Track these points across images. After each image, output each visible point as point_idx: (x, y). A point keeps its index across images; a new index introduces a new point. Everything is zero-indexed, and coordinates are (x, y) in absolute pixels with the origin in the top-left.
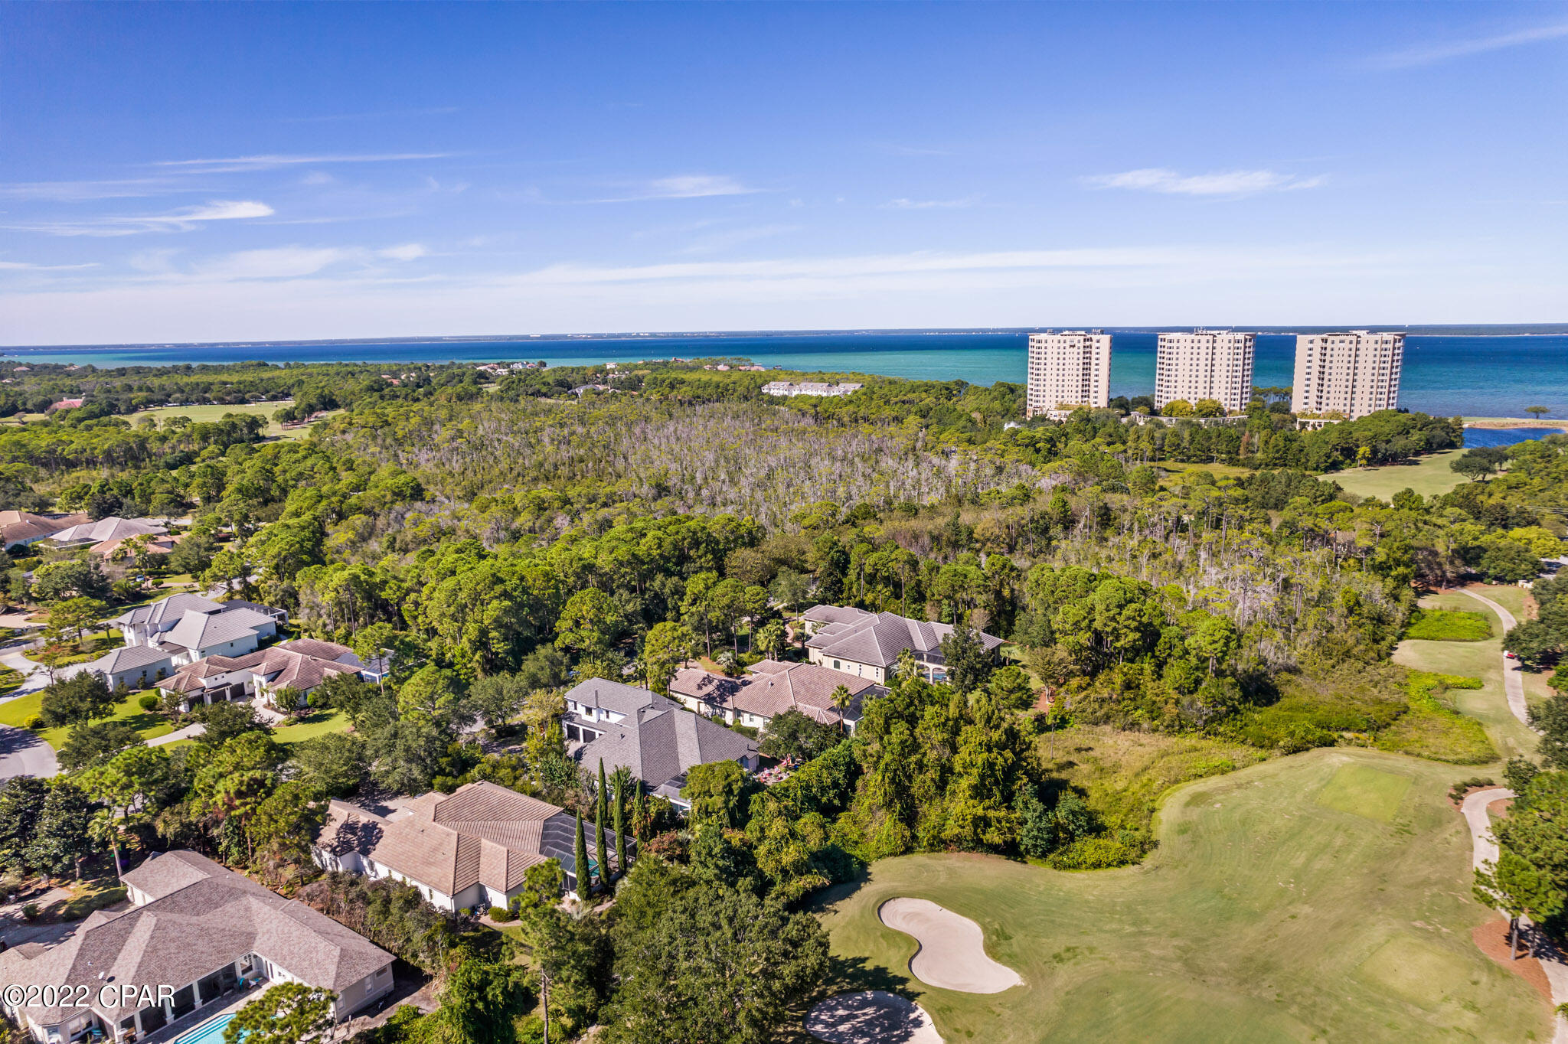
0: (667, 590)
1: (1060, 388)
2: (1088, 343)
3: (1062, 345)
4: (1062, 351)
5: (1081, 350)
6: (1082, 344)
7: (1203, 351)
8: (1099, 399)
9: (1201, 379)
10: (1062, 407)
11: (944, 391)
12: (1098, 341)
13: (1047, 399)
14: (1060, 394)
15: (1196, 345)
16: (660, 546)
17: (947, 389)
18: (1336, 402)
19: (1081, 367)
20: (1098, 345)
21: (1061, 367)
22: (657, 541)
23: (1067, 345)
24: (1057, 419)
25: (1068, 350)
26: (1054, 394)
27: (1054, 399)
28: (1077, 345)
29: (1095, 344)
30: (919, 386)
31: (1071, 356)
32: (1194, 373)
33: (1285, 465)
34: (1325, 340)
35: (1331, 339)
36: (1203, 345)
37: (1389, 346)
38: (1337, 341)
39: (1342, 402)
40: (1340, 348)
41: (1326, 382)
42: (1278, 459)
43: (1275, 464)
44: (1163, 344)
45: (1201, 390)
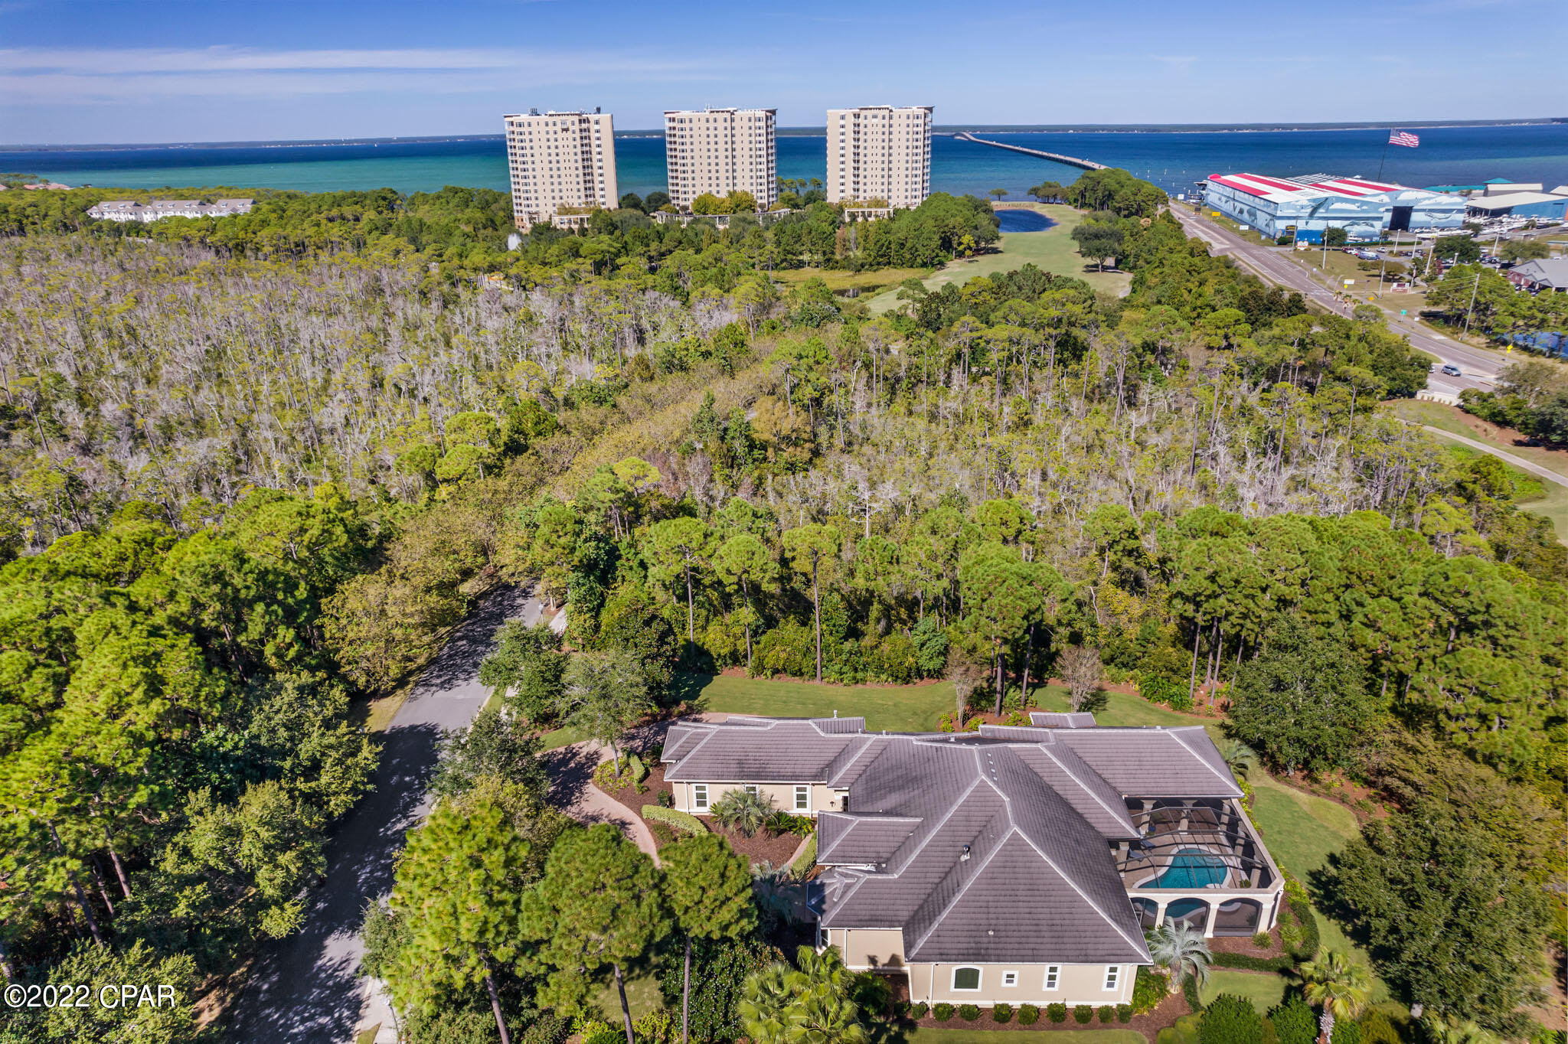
0: (248, 849)
1: (556, 187)
2: (584, 126)
3: (551, 128)
4: (552, 136)
5: (578, 135)
6: (577, 127)
7: (721, 132)
8: (608, 198)
9: (722, 168)
10: (565, 210)
11: (381, 203)
12: (597, 123)
13: (541, 202)
14: (557, 194)
15: (711, 125)
16: (155, 686)
17: (384, 199)
18: (872, 190)
19: (579, 157)
20: (597, 127)
21: (554, 158)
22: (136, 672)
23: (558, 128)
24: (565, 227)
25: (560, 135)
26: (550, 195)
27: (550, 202)
28: (572, 128)
29: (594, 127)
30: (344, 198)
31: (565, 143)
32: (713, 161)
33: (889, 263)
34: (856, 116)
35: (863, 113)
36: (721, 125)
37: (921, 121)
38: (870, 117)
39: (879, 187)
40: (873, 124)
41: (861, 165)
42: (882, 256)
43: (879, 264)
44: (672, 124)
45: (723, 182)
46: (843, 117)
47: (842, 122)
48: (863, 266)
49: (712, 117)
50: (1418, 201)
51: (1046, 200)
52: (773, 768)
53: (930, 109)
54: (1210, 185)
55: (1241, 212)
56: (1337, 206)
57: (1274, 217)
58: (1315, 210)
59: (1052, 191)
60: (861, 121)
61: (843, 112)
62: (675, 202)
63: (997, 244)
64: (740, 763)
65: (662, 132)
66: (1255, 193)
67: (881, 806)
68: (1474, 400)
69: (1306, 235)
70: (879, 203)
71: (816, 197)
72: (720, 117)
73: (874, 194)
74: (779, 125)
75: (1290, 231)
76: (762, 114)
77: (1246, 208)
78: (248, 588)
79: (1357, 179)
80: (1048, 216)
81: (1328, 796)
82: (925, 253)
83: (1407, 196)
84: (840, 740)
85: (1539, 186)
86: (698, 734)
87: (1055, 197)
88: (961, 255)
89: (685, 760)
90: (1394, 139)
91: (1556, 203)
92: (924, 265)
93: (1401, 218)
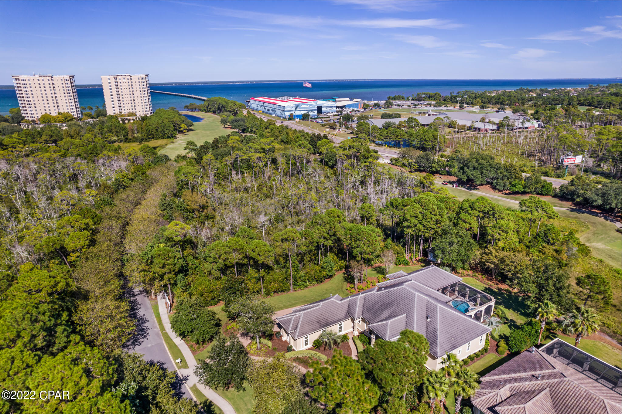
7: (47, 86)
9: (51, 102)
15: (41, 82)
18: (127, 110)
32: (45, 99)
33: (153, 138)
34: (116, 78)
35: (118, 77)
36: (46, 82)
37: (144, 80)
38: (122, 79)
39: (131, 108)
40: (124, 82)
41: (121, 99)
42: (150, 135)
43: (149, 138)
44: (18, 82)
45: (52, 108)
46: (109, 79)
47: (109, 81)
48: (142, 140)
49: (41, 78)
50: (323, 104)
51: (192, 110)
52: (330, 320)
53: (147, 75)
54: (251, 101)
55: (268, 110)
56: (303, 106)
57: (284, 111)
58: (296, 108)
59: (194, 107)
60: (118, 80)
61: (109, 77)
62: (26, 118)
63: (192, 128)
64: (318, 322)
65: (13, 87)
66: (274, 104)
67: (384, 316)
68: (394, 161)
69: (297, 116)
70: (132, 114)
71: (102, 113)
72: (46, 79)
73: (129, 111)
74: (77, 83)
75: (291, 115)
76: (68, 78)
77: (270, 109)
78: (50, 320)
79: (298, 97)
80: (197, 116)
81: (465, 276)
82: (168, 133)
83: (320, 102)
84: (345, 302)
85: (348, 99)
86: (296, 317)
87: (195, 109)
88: (181, 132)
89: (298, 328)
90: (305, 85)
91: (356, 104)
92: (168, 137)
93: (319, 109)
